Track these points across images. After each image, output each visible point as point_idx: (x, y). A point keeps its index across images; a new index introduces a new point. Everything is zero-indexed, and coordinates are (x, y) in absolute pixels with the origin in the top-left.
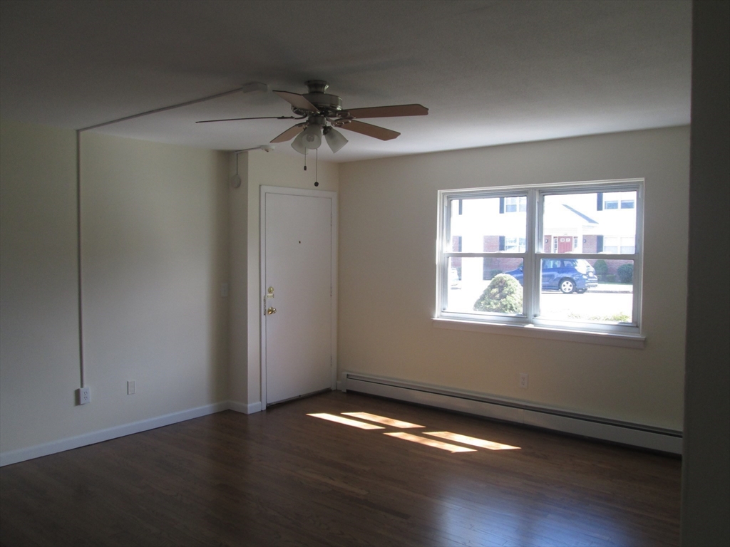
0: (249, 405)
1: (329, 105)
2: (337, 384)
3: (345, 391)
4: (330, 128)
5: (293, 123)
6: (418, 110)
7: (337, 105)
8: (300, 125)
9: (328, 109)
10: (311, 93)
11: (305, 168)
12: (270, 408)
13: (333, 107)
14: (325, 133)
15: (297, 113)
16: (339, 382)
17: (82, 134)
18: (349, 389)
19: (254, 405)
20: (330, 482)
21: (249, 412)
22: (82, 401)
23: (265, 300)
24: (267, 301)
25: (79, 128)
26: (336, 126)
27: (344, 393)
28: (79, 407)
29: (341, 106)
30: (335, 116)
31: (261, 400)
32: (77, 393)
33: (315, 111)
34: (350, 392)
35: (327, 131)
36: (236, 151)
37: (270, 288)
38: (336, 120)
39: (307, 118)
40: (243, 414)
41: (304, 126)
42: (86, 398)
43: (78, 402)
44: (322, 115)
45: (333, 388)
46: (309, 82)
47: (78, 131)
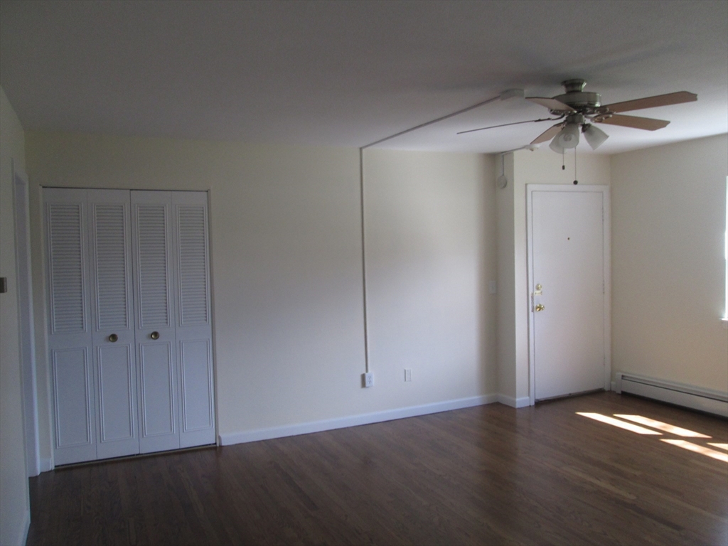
0: (517, 399)
1: (586, 103)
2: (611, 384)
3: (620, 393)
4: (589, 125)
5: (550, 124)
6: (685, 97)
7: (595, 102)
8: (558, 125)
9: (585, 106)
10: (569, 93)
11: (563, 168)
12: (539, 403)
13: (591, 104)
14: (584, 130)
15: (554, 113)
16: (613, 383)
17: (364, 150)
18: (625, 390)
19: (522, 400)
20: (597, 482)
21: (518, 406)
22: (367, 384)
23: (532, 297)
24: (535, 298)
25: (361, 146)
26: (596, 122)
27: (619, 394)
28: (364, 389)
29: (600, 102)
30: (593, 113)
31: (529, 395)
32: (363, 377)
33: (571, 111)
34: (625, 395)
35: (586, 128)
36: (502, 153)
37: (538, 285)
38: (596, 117)
39: (564, 118)
40: (511, 407)
41: (562, 126)
42: (370, 382)
43: (364, 385)
44: (581, 114)
45: (607, 388)
46: (565, 82)
47: (361, 149)
